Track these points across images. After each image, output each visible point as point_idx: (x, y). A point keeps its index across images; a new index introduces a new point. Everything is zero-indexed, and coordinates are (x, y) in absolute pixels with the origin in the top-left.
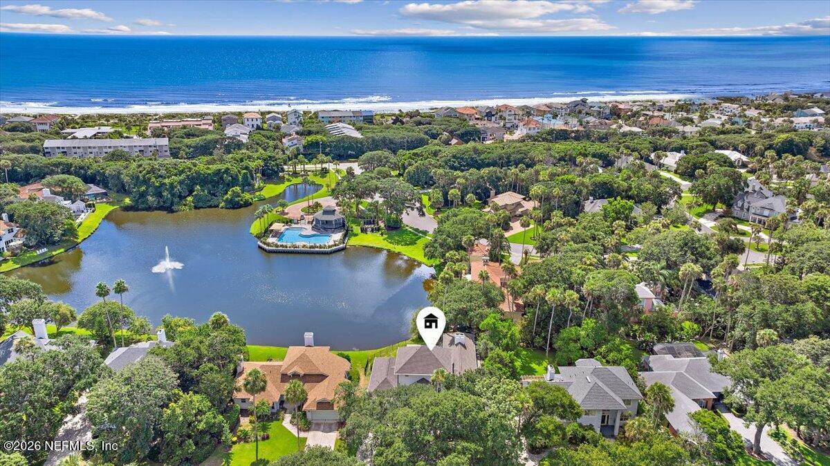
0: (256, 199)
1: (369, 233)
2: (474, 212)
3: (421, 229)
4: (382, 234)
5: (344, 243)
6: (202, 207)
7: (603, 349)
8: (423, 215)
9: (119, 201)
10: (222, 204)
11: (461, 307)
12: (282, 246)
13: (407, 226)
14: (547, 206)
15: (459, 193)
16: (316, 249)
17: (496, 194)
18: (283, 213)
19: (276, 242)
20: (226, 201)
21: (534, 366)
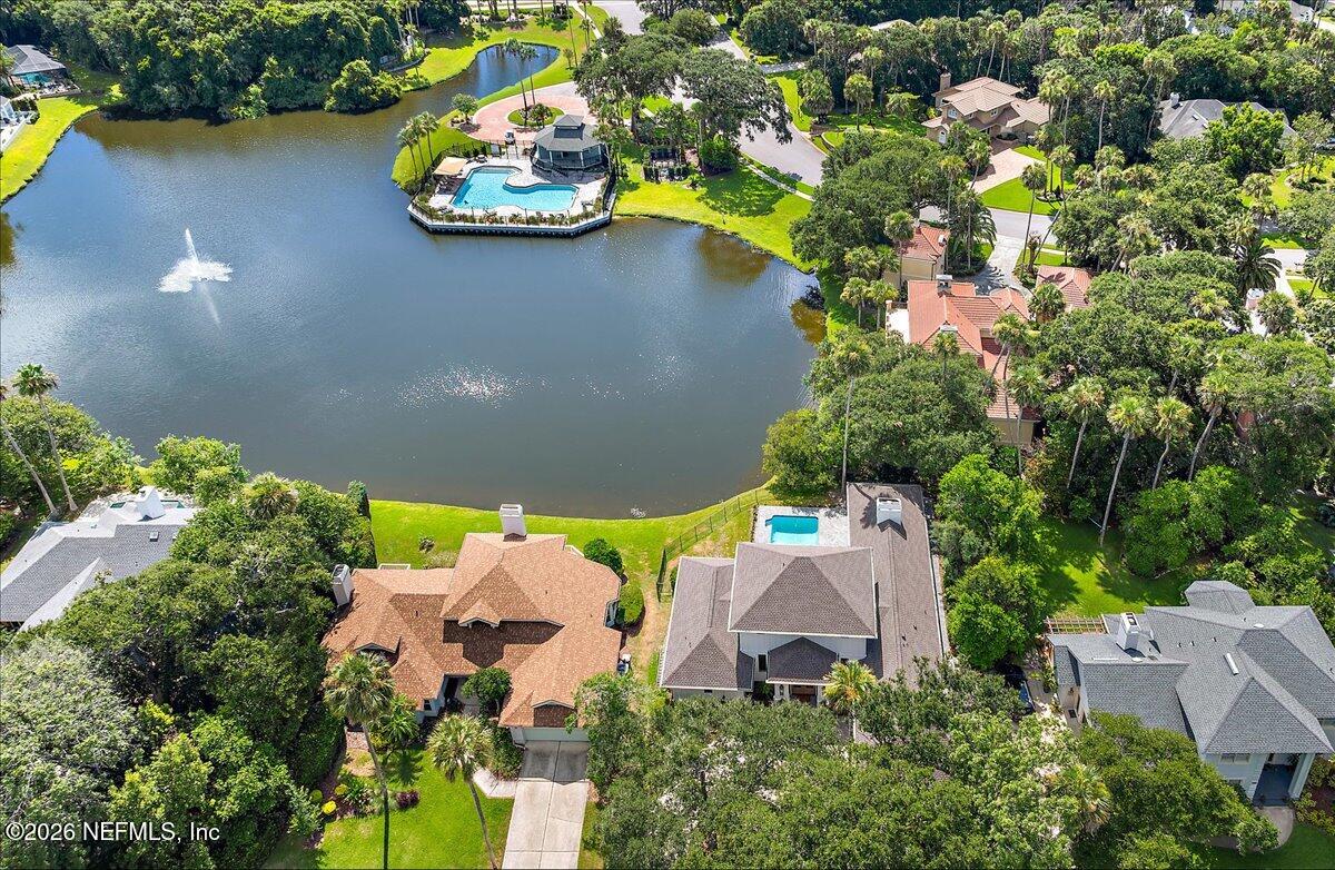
0: (409, 87)
1: (663, 180)
2: (910, 145)
3: (783, 171)
4: (693, 185)
5: (605, 209)
6: (287, 110)
7: (1248, 544)
8: (788, 137)
9: (100, 93)
10: (330, 103)
11: (890, 424)
12: (463, 218)
13: (751, 162)
14: (1076, 117)
15: (870, 85)
16: (542, 226)
17: (955, 81)
18: (468, 127)
19: (450, 207)
20: (339, 92)
21: (1070, 571)
